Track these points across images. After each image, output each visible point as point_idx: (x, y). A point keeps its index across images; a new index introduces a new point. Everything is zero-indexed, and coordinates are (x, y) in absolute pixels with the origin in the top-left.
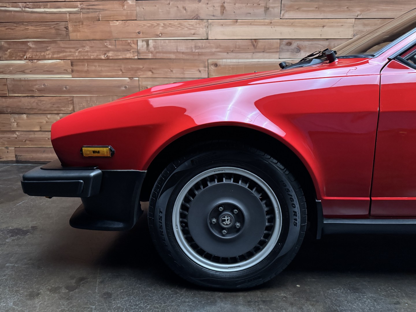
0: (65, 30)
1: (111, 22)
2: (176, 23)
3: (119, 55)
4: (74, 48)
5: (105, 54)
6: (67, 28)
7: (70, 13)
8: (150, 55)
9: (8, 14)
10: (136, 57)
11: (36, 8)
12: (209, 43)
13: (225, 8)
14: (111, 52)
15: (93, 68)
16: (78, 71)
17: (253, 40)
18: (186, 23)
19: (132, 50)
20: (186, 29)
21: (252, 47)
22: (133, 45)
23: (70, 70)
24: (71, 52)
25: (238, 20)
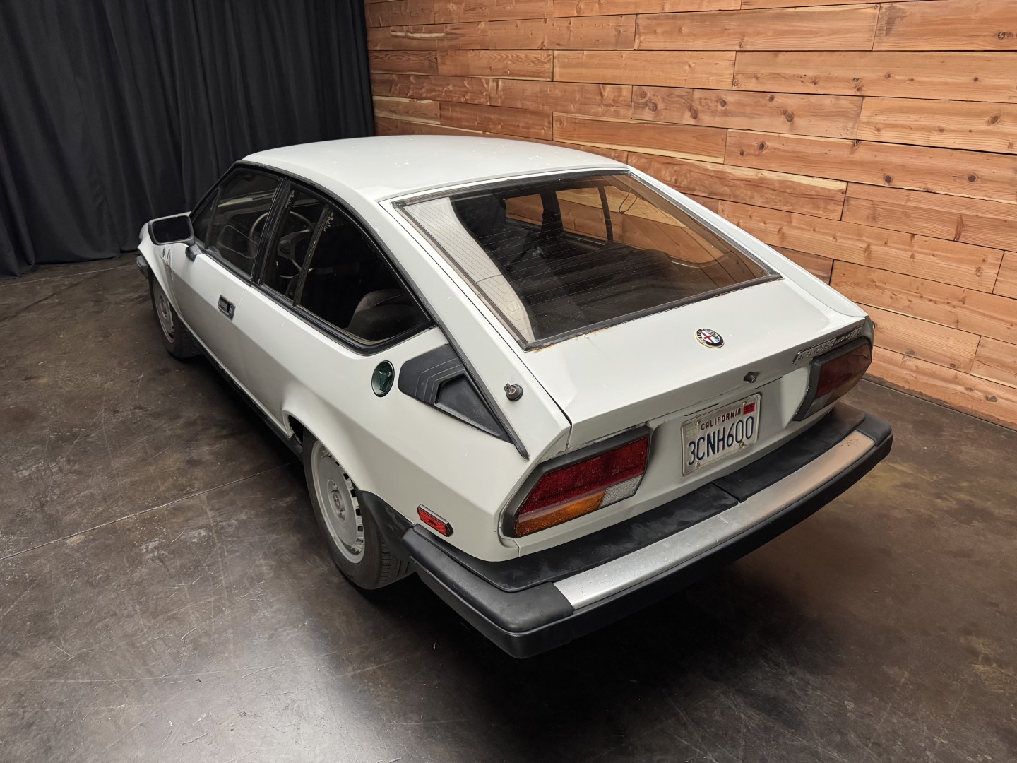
0: (435, 61)
1: (468, 53)
2: (522, 54)
3: (475, 99)
4: (441, 86)
5: (464, 96)
6: (436, 59)
7: (440, 39)
8: (499, 100)
9: (397, 40)
10: (488, 104)
11: (417, 33)
12: (554, 87)
13: (571, 31)
14: (469, 94)
15: (455, 114)
16: (446, 118)
17: (601, 85)
18: (532, 55)
19: (484, 94)
20: (532, 64)
21: (600, 97)
22: (485, 86)
23: (439, 115)
24: (439, 91)
25: (585, 53)
